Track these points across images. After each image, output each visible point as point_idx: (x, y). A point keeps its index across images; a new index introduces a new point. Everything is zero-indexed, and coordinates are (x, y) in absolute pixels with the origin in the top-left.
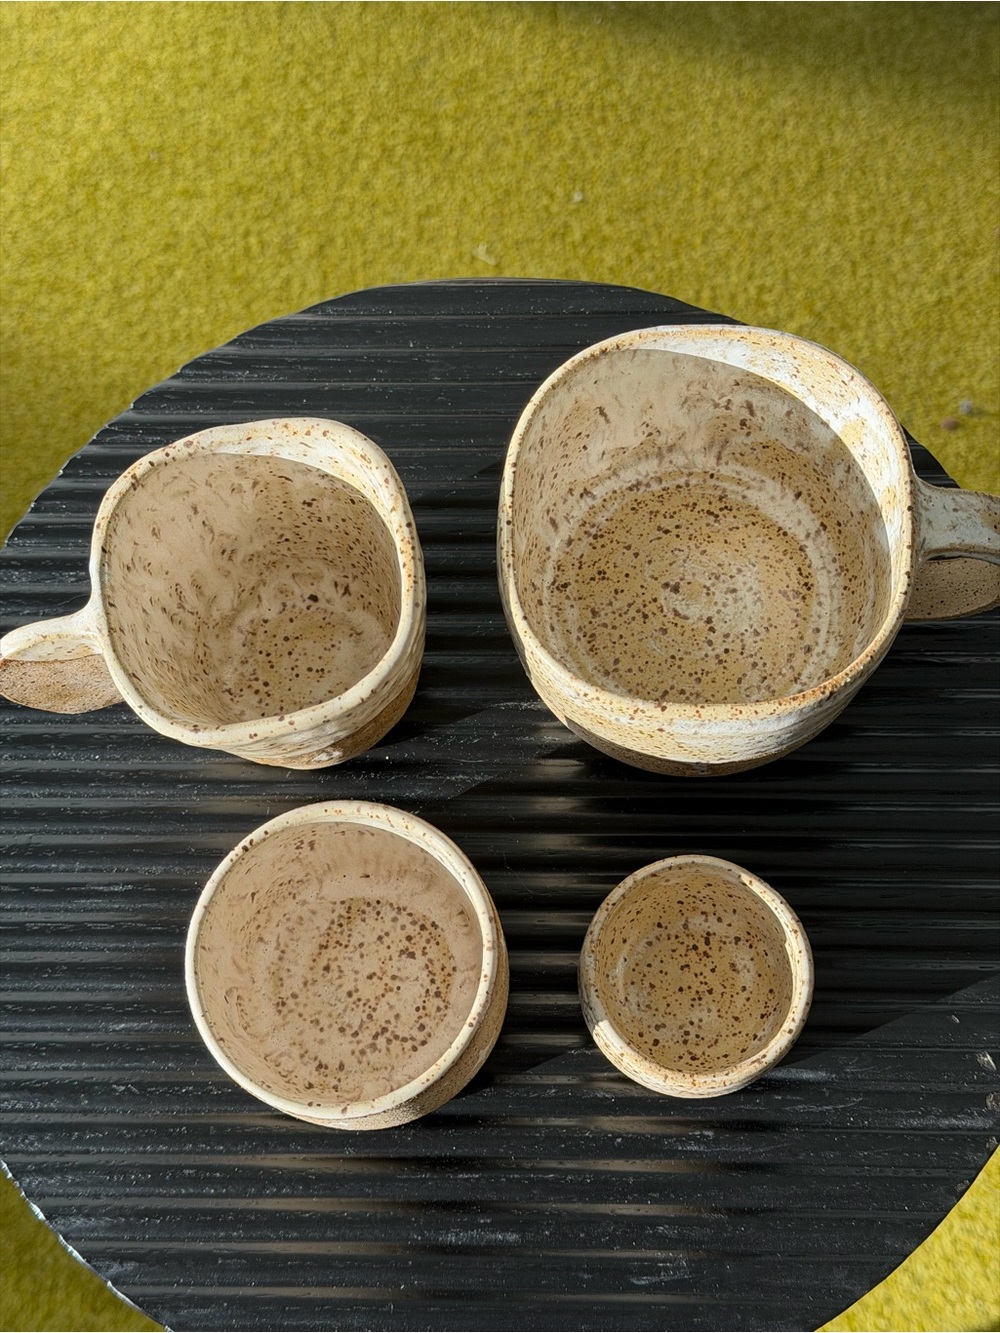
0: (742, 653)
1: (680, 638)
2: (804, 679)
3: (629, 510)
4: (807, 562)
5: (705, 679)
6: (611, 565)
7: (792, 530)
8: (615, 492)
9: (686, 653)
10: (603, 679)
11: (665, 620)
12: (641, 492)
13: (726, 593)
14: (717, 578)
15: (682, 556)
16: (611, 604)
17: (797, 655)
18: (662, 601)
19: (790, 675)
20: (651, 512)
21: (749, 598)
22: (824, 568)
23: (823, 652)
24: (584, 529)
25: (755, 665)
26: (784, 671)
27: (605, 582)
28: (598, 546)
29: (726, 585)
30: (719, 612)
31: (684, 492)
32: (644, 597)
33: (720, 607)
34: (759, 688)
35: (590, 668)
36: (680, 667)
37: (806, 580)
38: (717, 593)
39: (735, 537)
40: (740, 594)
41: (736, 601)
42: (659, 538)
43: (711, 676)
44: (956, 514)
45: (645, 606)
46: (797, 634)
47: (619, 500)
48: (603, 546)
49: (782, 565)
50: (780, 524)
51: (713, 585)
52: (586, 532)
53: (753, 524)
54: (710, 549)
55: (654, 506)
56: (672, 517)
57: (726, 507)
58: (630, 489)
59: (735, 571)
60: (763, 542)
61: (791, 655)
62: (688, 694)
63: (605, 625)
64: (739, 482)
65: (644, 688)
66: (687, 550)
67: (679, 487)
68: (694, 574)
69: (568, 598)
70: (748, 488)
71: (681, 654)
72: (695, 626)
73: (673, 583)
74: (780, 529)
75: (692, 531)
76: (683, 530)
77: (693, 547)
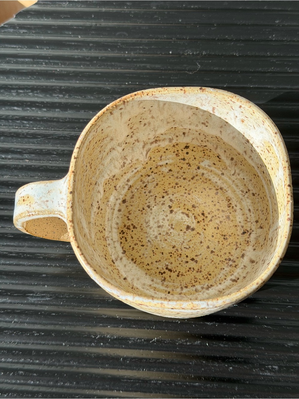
0: (156, 197)
1: (186, 203)
2: (127, 187)
3: (213, 274)
4: (122, 245)
5: (174, 185)
6: (221, 243)
7: (129, 262)
8: (220, 284)
9: (183, 196)
10: (223, 186)
11: (193, 212)
12: (206, 285)
13: (163, 226)
14: (167, 233)
15: (185, 245)
16: (221, 222)
17: (129, 198)
18: (195, 221)
19: (133, 189)
20: (201, 272)
21: (151, 223)
22: (114, 242)
23: (117, 200)
24: (236, 263)
25: (150, 192)
26: (136, 191)
27: (224, 234)
28: (228, 254)
29: (163, 229)
30: (167, 216)
31: (183, 284)
32: (204, 224)
33: (166, 219)
34: (148, 182)
35: (229, 192)
36: (186, 190)
37: (123, 235)
38: (167, 226)
39: (158, 257)
40: (156, 225)
41: (158, 222)
42: (196, 256)
43: (171, 186)
44: (47, 199)
45: (203, 219)
46: (129, 208)
47: (218, 280)
48: (225, 254)
49: (135, 242)
50: (135, 265)
51: (169, 230)
52: (235, 262)
53: (148, 264)
54: (171, 249)
55: (199, 276)
56: (190, 268)
57: (162, 274)
58: (211, 286)
59: (158, 237)
60: (143, 255)
61: (133, 198)
62: (182, 178)
63: (223, 211)
64: (155, 289)
65: (203, 181)
66: (183, 248)
67: (186, 287)
68: (179, 235)
69: (242, 227)
70: (150, 285)
71: (186, 195)
72: (178, 209)
73: (190, 230)
74: (135, 263)
75: (180, 259)
76: (184, 260)
77: (179, 250)
